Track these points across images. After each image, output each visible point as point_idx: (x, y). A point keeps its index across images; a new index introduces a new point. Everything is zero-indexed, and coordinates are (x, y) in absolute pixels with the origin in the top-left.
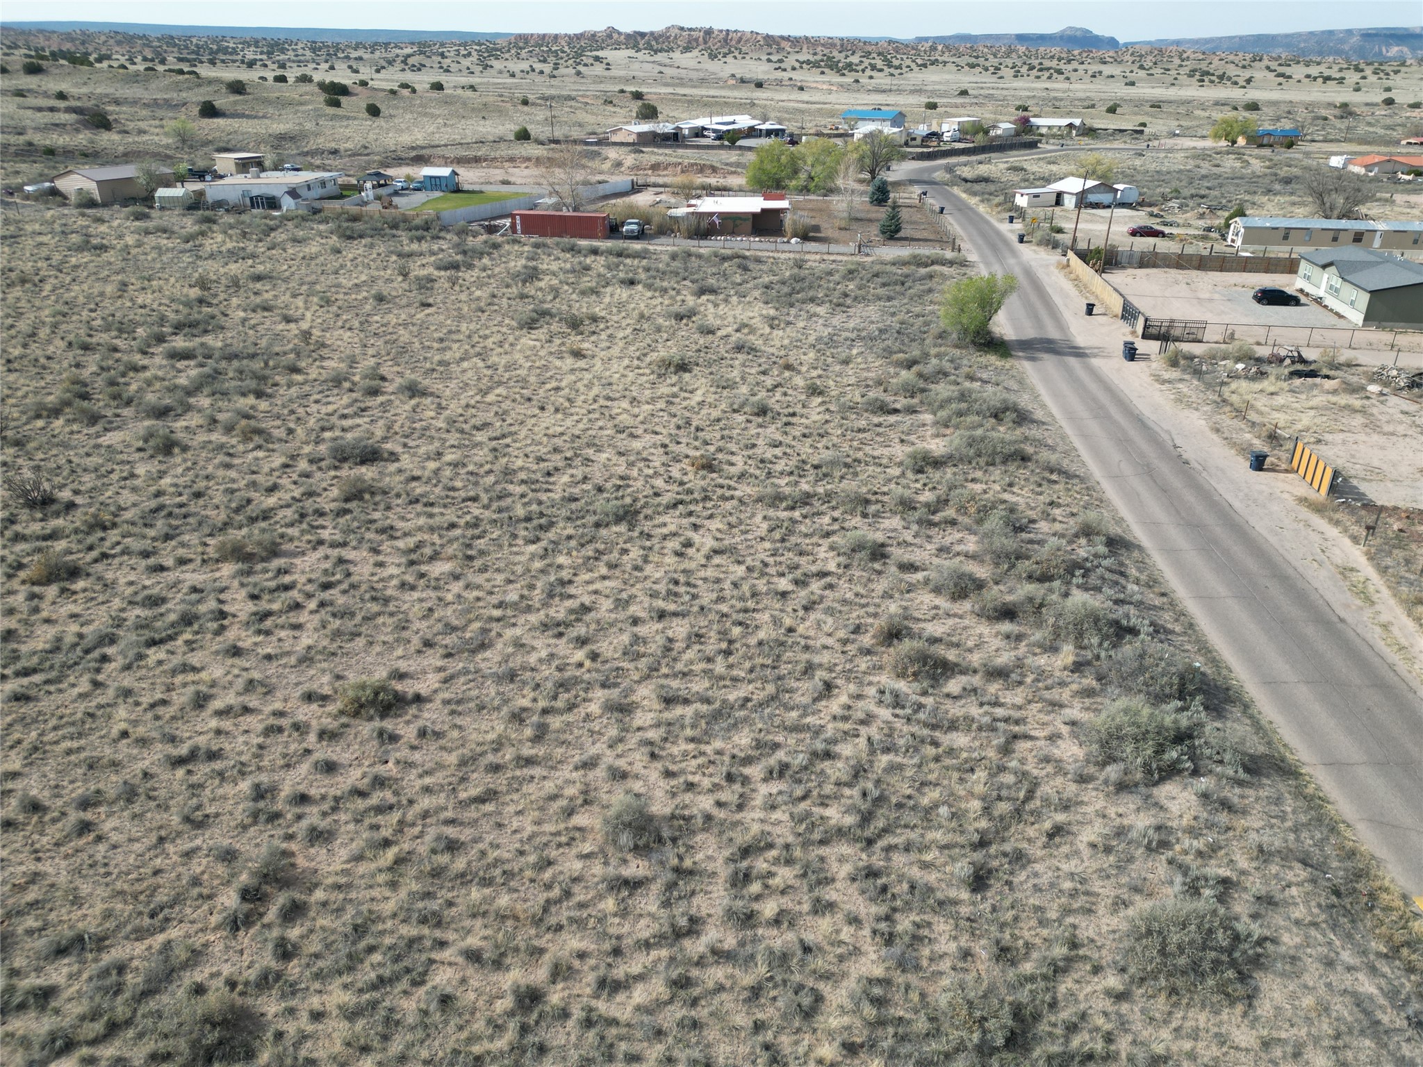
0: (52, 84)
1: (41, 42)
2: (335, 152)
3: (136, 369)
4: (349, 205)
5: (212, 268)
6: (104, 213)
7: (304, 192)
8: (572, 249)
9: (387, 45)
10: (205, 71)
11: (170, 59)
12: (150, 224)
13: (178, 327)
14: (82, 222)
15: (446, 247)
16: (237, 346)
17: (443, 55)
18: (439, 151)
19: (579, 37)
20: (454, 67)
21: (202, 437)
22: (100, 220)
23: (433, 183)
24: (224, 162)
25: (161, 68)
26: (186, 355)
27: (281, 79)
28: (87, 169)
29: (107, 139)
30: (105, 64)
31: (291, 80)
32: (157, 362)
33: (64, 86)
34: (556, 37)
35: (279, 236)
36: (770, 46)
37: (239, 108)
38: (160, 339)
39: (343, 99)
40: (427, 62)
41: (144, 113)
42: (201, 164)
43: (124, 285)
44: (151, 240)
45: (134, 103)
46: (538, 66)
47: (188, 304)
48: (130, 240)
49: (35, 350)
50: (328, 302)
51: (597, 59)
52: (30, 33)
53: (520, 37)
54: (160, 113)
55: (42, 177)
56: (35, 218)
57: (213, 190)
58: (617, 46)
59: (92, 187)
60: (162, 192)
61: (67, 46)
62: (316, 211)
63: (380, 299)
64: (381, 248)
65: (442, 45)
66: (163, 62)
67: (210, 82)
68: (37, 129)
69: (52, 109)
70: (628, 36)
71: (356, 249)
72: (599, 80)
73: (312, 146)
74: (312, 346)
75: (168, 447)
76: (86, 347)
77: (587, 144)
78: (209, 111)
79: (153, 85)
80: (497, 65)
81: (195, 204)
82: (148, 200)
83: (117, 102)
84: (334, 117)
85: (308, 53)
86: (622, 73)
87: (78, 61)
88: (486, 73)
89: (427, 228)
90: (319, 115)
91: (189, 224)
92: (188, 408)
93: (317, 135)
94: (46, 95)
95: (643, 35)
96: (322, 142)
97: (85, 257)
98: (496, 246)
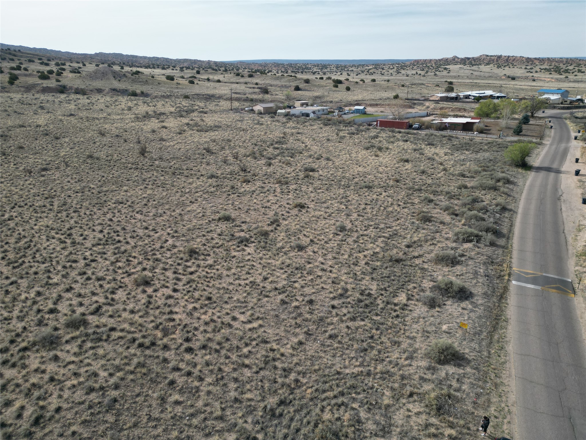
0: (254, 80)
1: (253, 67)
2: (331, 102)
3: (266, 150)
4: (329, 117)
5: (287, 130)
6: (264, 116)
7: (317, 113)
8: (393, 131)
9: (363, 65)
10: (299, 76)
11: (289, 71)
12: (275, 119)
13: (277, 143)
14: (258, 118)
15: (353, 129)
16: (289, 147)
17: (383, 69)
18: (365, 102)
19: (440, 60)
20: (386, 73)
21: (277, 164)
22: (262, 118)
23: (358, 111)
24: (298, 104)
25: (286, 75)
26: (277, 148)
27: (322, 78)
28: (261, 105)
29: (267, 97)
30: (270, 74)
31: (325, 79)
32: (271, 150)
33: (258, 81)
34: (431, 60)
35: (307, 124)
36: (528, 62)
37: (306, 88)
38: (272, 145)
39: (339, 85)
40: (376, 71)
41: (278, 89)
42: (291, 104)
43: (266, 133)
44: (274, 123)
45: (276, 86)
46: (419, 72)
47: (280, 138)
48: (269, 123)
49: (245, 144)
50: (314, 140)
51: (445, 69)
52: (250, 64)
53: (416, 61)
54: (283, 89)
55: (250, 107)
56: (248, 116)
57: (292, 111)
58: (456, 63)
59: (262, 109)
60: (279, 111)
61: (260, 68)
62: (319, 118)
63: (328, 140)
64: (334, 128)
65: (384, 65)
66: (287, 73)
67: (299, 79)
68: (249, 93)
69: (254, 88)
70: (462, 59)
71: (327, 128)
72: (443, 77)
73: (325, 100)
74: (307, 149)
75: (270, 165)
76: (256, 145)
77: (419, 100)
78: (297, 89)
79: (283, 80)
80: (403, 72)
81: (287, 115)
82: (275, 113)
83: (271, 86)
84: (334, 91)
85: (335, 69)
86: (454, 74)
87: (263, 73)
88: (398, 75)
89: (350, 123)
90: (330, 90)
91: (284, 120)
92: (275, 159)
93: (327, 96)
94: (253, 84)
95: (468, 59)
96: (329, 99)
97: (258, 126)
98: (368, 129)
